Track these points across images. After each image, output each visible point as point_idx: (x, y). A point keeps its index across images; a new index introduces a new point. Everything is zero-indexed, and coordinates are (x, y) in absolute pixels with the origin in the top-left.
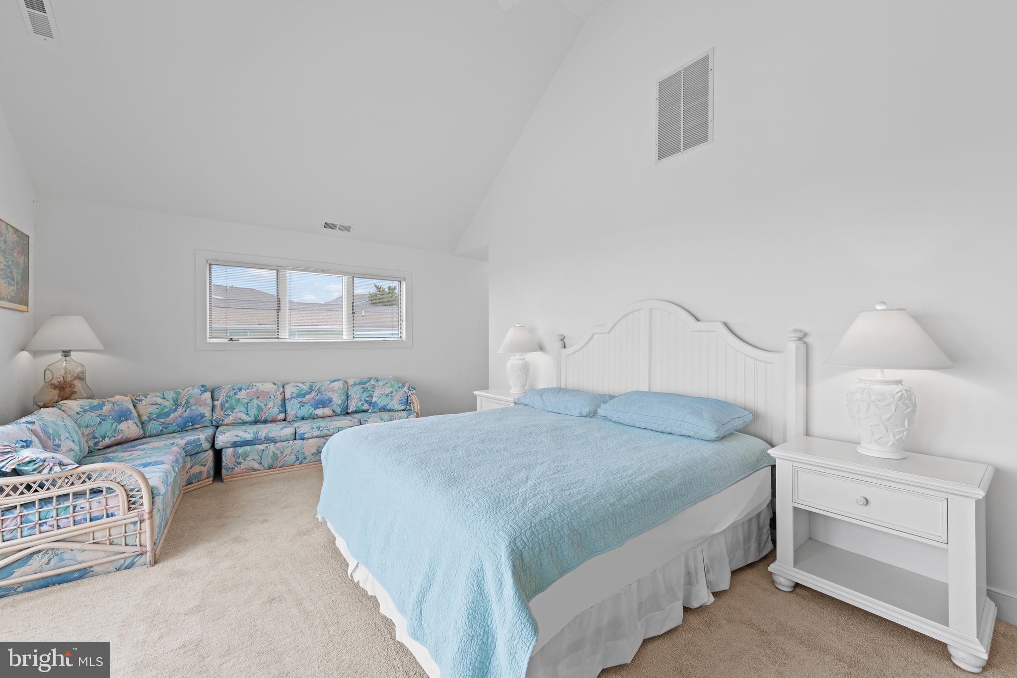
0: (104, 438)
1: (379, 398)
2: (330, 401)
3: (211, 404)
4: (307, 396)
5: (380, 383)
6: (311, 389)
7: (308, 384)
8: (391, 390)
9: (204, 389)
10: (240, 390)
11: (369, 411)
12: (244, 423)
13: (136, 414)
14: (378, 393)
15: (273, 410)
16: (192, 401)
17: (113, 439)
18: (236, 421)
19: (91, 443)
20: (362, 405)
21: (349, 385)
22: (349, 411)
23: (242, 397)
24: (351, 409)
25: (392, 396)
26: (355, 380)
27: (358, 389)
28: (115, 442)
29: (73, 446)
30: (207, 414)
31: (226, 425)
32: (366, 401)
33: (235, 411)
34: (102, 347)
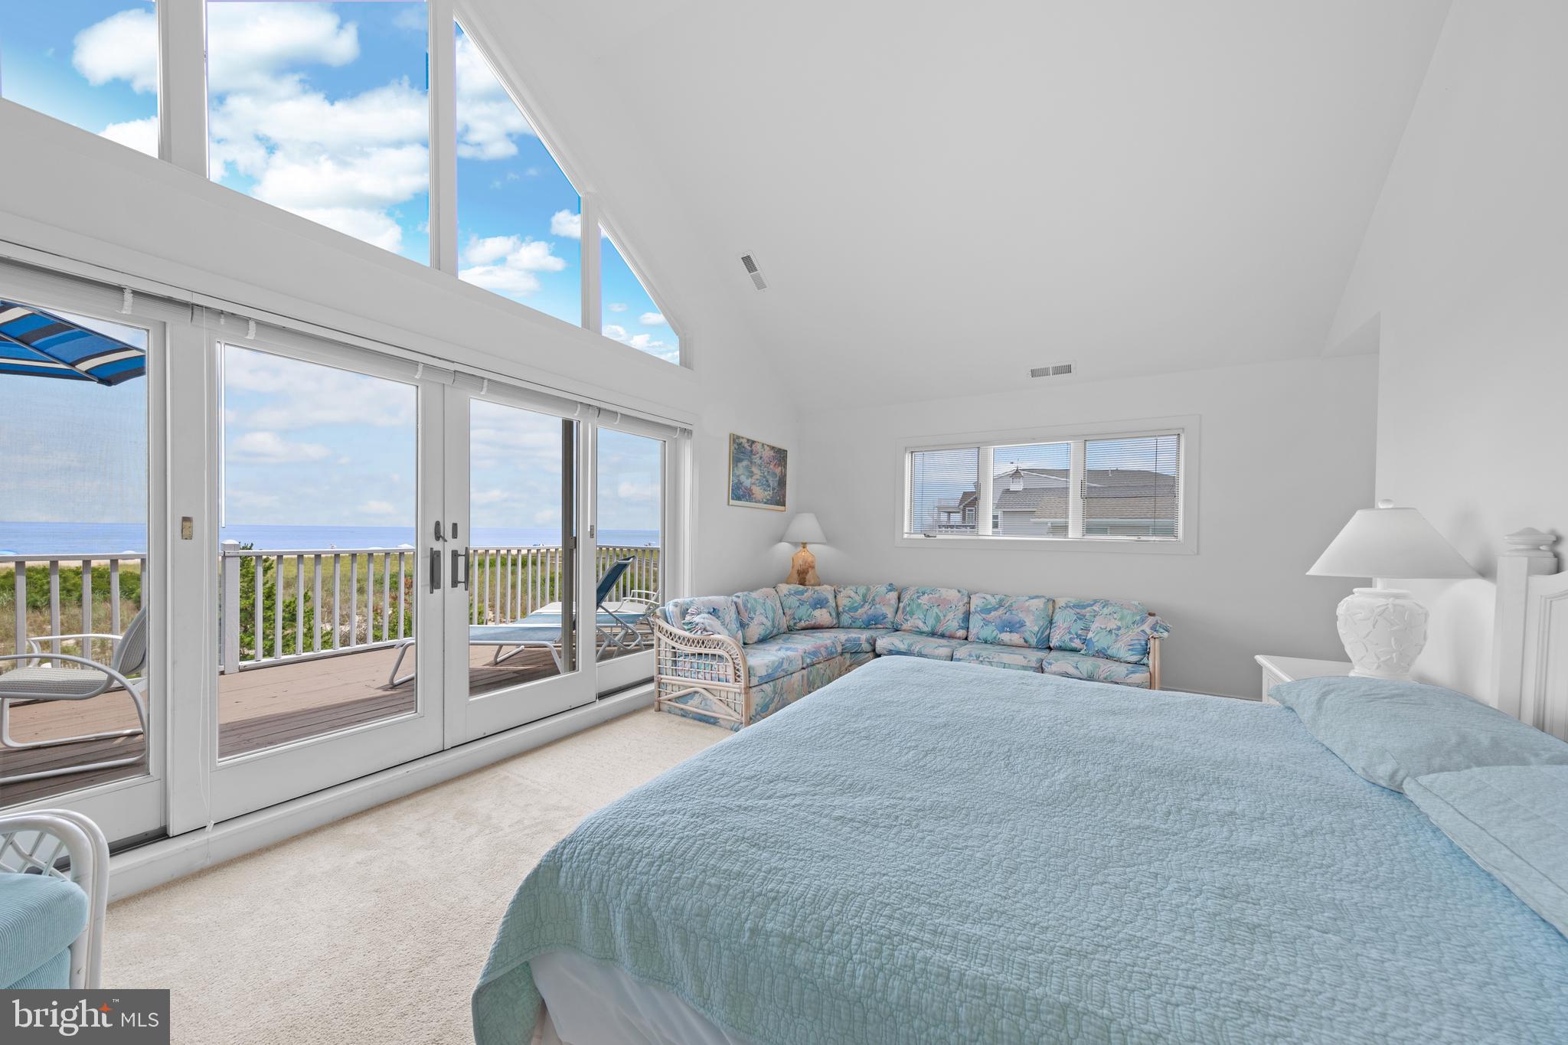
0: (800, 620)
1: (1097, 634)
2: (1022, 624)
3: (896, 606)
4: (993, 613)
5: (1106, 611)
6: (1001, 604)
7: (998, 597)
8: (1119, 624)
9: (891, 588)
10: (924, 594)
11: (1081, 652)
12: (921, 633)
13: (834, 604)
14: (1096, 625)
15: (952, 623)
16: (877, 599)
17: (807, 623)
18: (914, 629)
19: (792, 623)
20: (1071, 640)
21: (1057, 606)
22: (1052, 645)
23: (923, 602)
24: (1053, 642)
25: (1117, 635)
26: (1069, 599)
27: (1071, 614)
28: (809, 626)
29: (765, 620)
30: (889, 616)
31: (904, 631)
32: (1079, 636)
33: (914, 617)
34: (825, 541)
